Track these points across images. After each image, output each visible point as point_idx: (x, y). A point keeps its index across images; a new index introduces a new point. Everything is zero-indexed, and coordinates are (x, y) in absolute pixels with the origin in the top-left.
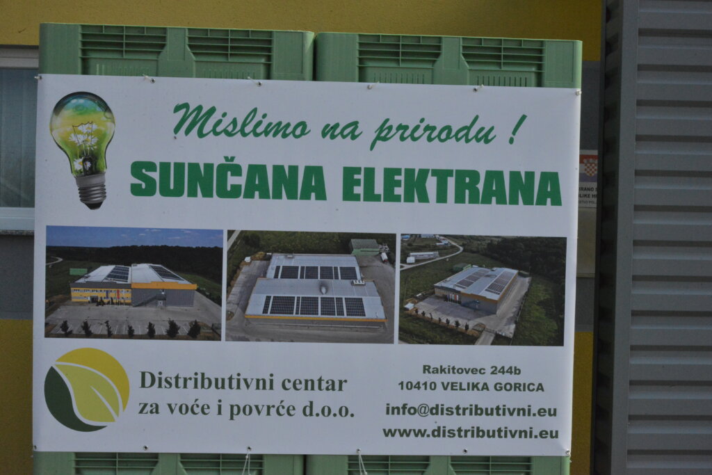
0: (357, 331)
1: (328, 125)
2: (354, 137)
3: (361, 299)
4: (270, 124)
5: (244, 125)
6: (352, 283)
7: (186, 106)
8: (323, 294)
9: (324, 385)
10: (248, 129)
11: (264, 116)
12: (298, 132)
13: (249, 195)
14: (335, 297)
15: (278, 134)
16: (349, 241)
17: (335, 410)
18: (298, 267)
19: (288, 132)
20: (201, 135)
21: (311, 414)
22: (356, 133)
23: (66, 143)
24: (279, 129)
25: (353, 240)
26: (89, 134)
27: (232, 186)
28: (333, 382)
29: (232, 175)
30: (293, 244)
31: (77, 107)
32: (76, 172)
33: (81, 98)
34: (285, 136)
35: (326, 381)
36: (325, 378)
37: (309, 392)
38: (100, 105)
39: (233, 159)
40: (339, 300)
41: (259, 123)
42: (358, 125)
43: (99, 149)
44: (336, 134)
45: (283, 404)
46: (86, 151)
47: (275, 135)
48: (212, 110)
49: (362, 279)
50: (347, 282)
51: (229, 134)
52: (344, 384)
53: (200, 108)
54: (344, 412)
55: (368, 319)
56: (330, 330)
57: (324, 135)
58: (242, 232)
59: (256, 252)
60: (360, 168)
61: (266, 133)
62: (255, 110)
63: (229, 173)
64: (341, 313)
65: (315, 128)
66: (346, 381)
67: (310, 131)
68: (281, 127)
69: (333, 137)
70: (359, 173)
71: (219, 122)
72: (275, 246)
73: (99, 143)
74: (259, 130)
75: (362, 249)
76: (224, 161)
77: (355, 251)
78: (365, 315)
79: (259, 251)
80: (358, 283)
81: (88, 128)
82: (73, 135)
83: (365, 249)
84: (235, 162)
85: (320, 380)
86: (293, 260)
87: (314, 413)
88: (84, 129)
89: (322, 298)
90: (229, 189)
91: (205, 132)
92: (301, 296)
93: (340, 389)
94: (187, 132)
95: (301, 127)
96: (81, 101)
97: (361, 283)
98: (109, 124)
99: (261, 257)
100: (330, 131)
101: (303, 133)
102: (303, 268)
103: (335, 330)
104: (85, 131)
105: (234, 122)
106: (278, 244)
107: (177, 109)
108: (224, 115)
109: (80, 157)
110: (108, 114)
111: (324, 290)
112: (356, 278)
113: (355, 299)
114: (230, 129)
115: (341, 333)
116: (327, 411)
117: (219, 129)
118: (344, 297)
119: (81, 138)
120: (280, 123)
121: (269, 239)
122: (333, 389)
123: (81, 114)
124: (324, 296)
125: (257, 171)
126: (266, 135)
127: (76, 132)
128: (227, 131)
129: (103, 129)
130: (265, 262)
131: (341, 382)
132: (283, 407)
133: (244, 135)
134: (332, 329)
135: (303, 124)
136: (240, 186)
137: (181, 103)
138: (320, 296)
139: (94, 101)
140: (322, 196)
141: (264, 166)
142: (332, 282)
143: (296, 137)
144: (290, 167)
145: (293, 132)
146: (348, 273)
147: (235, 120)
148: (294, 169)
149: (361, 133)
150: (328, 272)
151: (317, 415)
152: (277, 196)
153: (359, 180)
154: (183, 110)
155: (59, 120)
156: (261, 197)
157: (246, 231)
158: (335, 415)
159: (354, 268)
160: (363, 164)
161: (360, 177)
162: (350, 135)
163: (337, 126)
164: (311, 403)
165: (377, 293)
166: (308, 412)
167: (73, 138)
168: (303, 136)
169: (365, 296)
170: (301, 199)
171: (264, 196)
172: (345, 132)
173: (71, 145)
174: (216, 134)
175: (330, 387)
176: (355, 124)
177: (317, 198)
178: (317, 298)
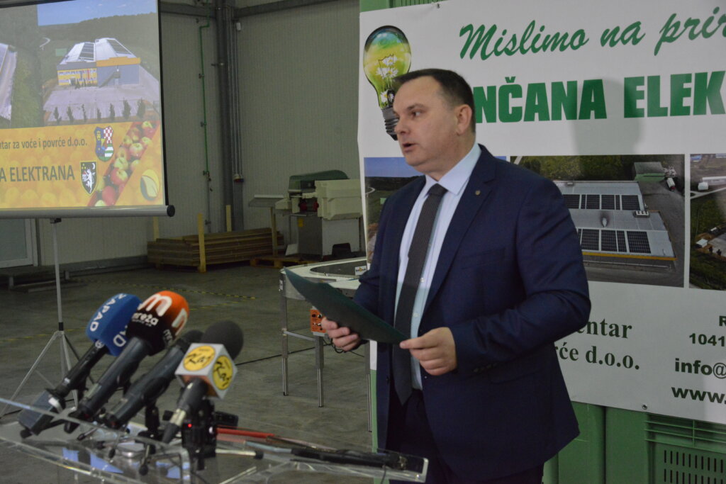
0: (642, 270)
1: (607, 31)
2: (636, 41)
3: (646, 233)
4: (548, 36)
5: (523, 41)
6: (635, 214)
7: (470, 27)
8: (604, 226)
9: (607, 330)
10: (527, 45)
11: (542, 29)
12: (576, 43)
13: (529, 118)
14: (616, 230)
15: (555, 47)
16: (632, 165)
17: (619, 359)
18: (579, 196)
19: (566, 44)
20: (484, 57)
21: (594, 361)
22: (638, 36)
23: (374, 77)
24: (558, 42)
25: (636, 164)
26: (391, 67)
27: (513, 108)
28: (617, 326)
29: (513, 97)
30: (573, 169)
31: (382, 41)
32: (383, 104)
33: (385, 32)
34: (563, 48)
35: (609, 324)
36: (608, 322)
37: (592, 336)
38: (399, 37)
39: (513, 79)
40: (621, 234)
41: (538, 37)
42: (641, 26)
44: (616, 39)
45: (566, 346)
46: (390, 82)
47: (553, 49)
48: (494, 29)
49: (646, 209)
50: (629, 213)
51: (509, 53)
52: (628, 330)
53: (482, 28)
54: (628, 362)
55: (653, 256)
56: (611, 268)
57: (603, 42)
58: (524, 158)
60: (643, 78)
61: (544, 47)
62: (533, 23)
63: (510, 95)
64: (623, 249)
65: (594, 36)
66: (630, 327)
67: (588, 40)
68: (559, 38)
69: (613, 44)
70: (642, 84)
71: (500, 41)
72: (555, 172)
74: (538, 45)
75: (645, 174)
76: (505, 83)
77: (638, 176)
78: (650, 252)
80: (641, 214)
81: (390, 61)
82: (379, 69)
83: (649, 174)
84: (516, 82)
85: (603, 324)
86: (574, 188)
87: (598, 360)
88: (387, 62)
89: (602, 231)
90: (510, 112)
91: (487, 53)
92: (582, 228)
93: (625, 336)
94: (472, 55)
95: (578, 37)
96: (385, 35)
97: (645, 214)
98: (407, 54)
100: (609, 38)
101: (581, 43)
102: (584, 196)
103: (618, 269)
104: (388, 64)
105: (514, 39)
106: (558, 170)
107: (463, 32)
108: (504, 33)
109: (385, 90)
110: (405, 45)
111: (605, 222)
112: (638, 209)
113: (637, 232)
114: (510, 47)
115: (624, 272)
116: (610, 359)
117: (500, 49)
118: (625, 231)
119: (385, 71)
120: (558, 35)
121: (549, 166)
122: (617, 335)
123: (384, 48)
124: (605, 229)
125: (537, 89)
126: (544, 50)
127: (382, 66)
128: (508, 49)
129: (402, 60)
131: (625, 328)
132: (566, 350)
133: (523, 52)
134: (613, 266)
135: (581, 33)
136: (521, 108)
137: (465, 25)
138: (600, 229)
139: (394, 33)
140: (601, 114)
141: (543, 85)
142: (614, 212)
143: (575, 48)
144: (569, 83)
145: (571, 43)
146: (631, 203)
147: (514, 37)
148: (572, 85)
149: (644, 35)
150: (609, 202)
151: (601, 362)
152: (557, 116)
153: (643, 92)
154: (469, 32)
155: (369, 55)
156: (541, 119)
157: (527, 157)
158: (619, 365)
159: (637, 196)
160: (646, 73)
161: (644, 88)
162: (631, 40)
163: (617, 29)
164: (595, 348)
165: (664, 227)
166: (591, 358)
167: (379, 72)
168: (581, 47)
169: (650, 229)
170: (580, 118)
171: (544, 117)
172: (626, 37)
173: (379, 78)
174: (498, 54)
175: (614, 333)
176: (637, 25)
177: (597, 117)
178: (598, 231)
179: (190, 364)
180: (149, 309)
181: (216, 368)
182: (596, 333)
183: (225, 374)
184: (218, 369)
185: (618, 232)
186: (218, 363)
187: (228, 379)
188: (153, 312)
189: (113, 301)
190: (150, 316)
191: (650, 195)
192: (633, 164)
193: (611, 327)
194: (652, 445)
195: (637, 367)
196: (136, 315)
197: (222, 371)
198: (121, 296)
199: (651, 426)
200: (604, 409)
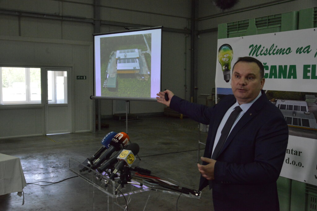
0: (306, 133)
1: (298, 48)
2: (308, 52)
3: (308, 120)
4: (278, 49)
5: (270, 51)
6: (305, 113)
7: (253, 45)
9: (293, 152)
10: (271, 52)
11: (276, 47)
12: (288, 52)
13: (271, 77)
15: (281, 53)
17: (297, 163)
18: (286, 105)
19: (284, 52)
20: (257, 56)
21: (288, 163)
22: (309, 51)
24: (281, 51)
25: (306, 95)
26: (227, 58)
27: (266, 74)
28: (297, 152)
29: (266, 70)
30: (284, 96)
31: (224, 49)
32: (223, 70)
33: (225, 46)
34: (283, 54)
36: (294, 150)
38: (230, 48)
39: (266, 63)
40: (300, 119)
41: (275, 49)
42: (310, 47)
43: (229, 62)
44: (301, 51)
46: (226, 63)
47: (279, 54)
48: (260, 46)
49: (309, 111)
50: (303, 112)
51: (265, 55)
52: (301, 153)
53: (256, 46)
54: (300, 164)
55: (311, 128)
57: (297, 52)
58: (268, 91)
59: (272, 99)
60: (310, 65)
61: (277, 53)
62: (273, 45)
63: (265, 69)
64: (300, 125)
65: (294, 50)
67: (292, 51)
68: (282, 50)
69: (300, 53)
70: (310, 67)
71: (262, 50)
72: (278, 96)
73: (229, 60)
74: (275, 52)
75: (309, 99)
77: (307, 100)
78: (309, 127)
79: (273, 98)
80: (307, 113)
83: (311, 99)
84: (267, 65)
85: (292, 150)
86: (284, 102)
87: (289, 163)
88: (225, 56)
89: (293, 118)
91: (258, 54)
92: (286, 116)
93: (299, 155)
94: (253, 55)
95: (288, 50)
96: (225, 47)
98: (232, 54)
99: (273, 100)
100: (299, 51)
101: (289, 52)
102: (288, 105)
103: (298, 131)
105: (267, 50)
107: (250, 47)
108: (264, 48)
109: (224, 65)
110: (231, 51)
111: (294, 115)
112: (306, 111)
113: (305, 119)
114: (265, 53)
116: (294, 163)
117: (262, 53)
118: (301, 118)
119: (225, 59)
120: (281, 49)
121: (276, 94)
122: (297, 155)
123: (225, 51)
125: (273, 67)
126: (277, 54)
127: (224, 57)
129: (230, 56)
130: (275, 102)
131: (299, 152)
133: (270, 54)
135: (289, 49)
136: (268, 74)
137: (251, 44)
138: (293, 117)
139: (228, 47)
140: (295, 77)
141: (276, 66)
142: (298, 112)
143: (287, 54)
144: (285, 66)
145: (286, 52)
146: (303, 109)
147: (267, 49)
148: (286, 66)
149: (311, 50)
150: (296, 108)
151: (291, 164)
152: (280, 77)
153: (310, 70)
154: (252, 47)
155: (220, 54)
156: (274, 78)
157: (269, 91)
158: (297, 165)
159: (306, 107)
160: (311, 63)
161: (310, 69)
162: (307, 52)
163: (302, 48)
164: (289, 158)
165: (315, 118)
166: (287, 162)
167: (223, 59)
168: (289, 53)
169: (310, 118)
170: (288, 78)
171: (275, 77)
172: (305, 51)
173: (222, 61)
174: (261, 55)
175: (296, 154)
176: (309, 47)
177: (294, 78)
178: (292, 118)
179: (121, 155)
180: (116, 137)
181: (128, 157)
182: (289, 153)
183: (131, 160)
184: (129, 158)
185: (299, 119)
186: (129, 156)
187: (132, 161)
188: (118, 138)
189: (109, 134)
190: (116, 140)
191: (310, 106)
192: (305, 95)
193: (295, 152)
194: (307, 195)
195: (303, 167)
196: (113, 139)
197: (130, 158)
198: (112, 132)
199: (307, 188)
200: (291, 180)
